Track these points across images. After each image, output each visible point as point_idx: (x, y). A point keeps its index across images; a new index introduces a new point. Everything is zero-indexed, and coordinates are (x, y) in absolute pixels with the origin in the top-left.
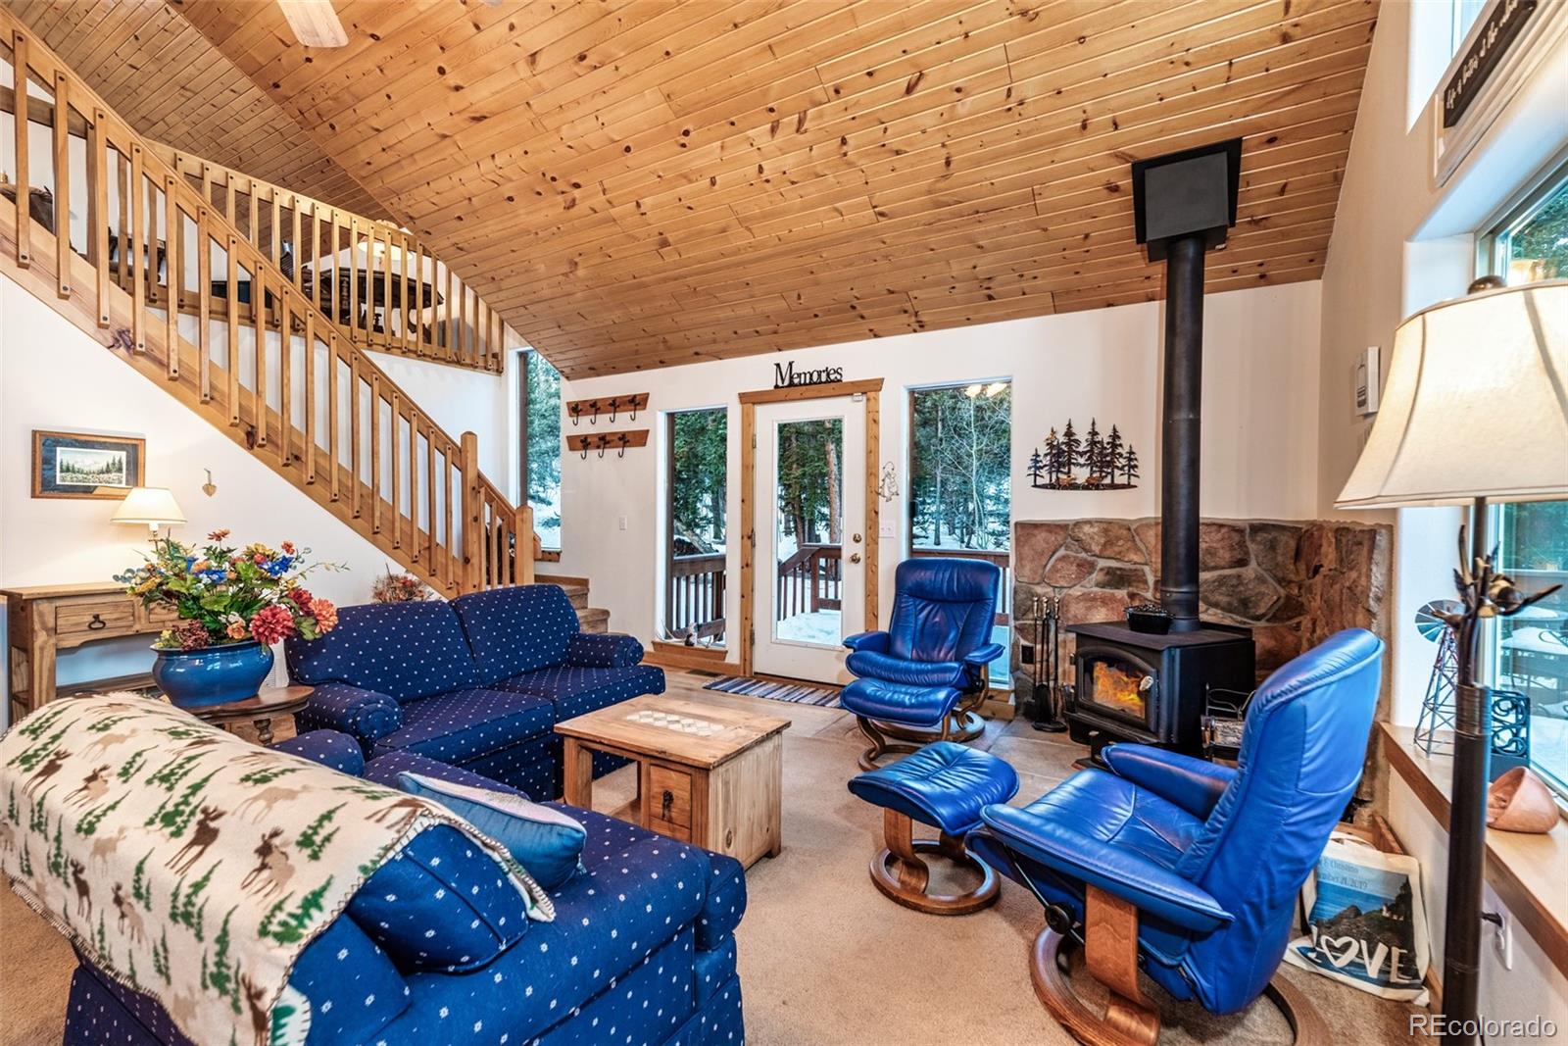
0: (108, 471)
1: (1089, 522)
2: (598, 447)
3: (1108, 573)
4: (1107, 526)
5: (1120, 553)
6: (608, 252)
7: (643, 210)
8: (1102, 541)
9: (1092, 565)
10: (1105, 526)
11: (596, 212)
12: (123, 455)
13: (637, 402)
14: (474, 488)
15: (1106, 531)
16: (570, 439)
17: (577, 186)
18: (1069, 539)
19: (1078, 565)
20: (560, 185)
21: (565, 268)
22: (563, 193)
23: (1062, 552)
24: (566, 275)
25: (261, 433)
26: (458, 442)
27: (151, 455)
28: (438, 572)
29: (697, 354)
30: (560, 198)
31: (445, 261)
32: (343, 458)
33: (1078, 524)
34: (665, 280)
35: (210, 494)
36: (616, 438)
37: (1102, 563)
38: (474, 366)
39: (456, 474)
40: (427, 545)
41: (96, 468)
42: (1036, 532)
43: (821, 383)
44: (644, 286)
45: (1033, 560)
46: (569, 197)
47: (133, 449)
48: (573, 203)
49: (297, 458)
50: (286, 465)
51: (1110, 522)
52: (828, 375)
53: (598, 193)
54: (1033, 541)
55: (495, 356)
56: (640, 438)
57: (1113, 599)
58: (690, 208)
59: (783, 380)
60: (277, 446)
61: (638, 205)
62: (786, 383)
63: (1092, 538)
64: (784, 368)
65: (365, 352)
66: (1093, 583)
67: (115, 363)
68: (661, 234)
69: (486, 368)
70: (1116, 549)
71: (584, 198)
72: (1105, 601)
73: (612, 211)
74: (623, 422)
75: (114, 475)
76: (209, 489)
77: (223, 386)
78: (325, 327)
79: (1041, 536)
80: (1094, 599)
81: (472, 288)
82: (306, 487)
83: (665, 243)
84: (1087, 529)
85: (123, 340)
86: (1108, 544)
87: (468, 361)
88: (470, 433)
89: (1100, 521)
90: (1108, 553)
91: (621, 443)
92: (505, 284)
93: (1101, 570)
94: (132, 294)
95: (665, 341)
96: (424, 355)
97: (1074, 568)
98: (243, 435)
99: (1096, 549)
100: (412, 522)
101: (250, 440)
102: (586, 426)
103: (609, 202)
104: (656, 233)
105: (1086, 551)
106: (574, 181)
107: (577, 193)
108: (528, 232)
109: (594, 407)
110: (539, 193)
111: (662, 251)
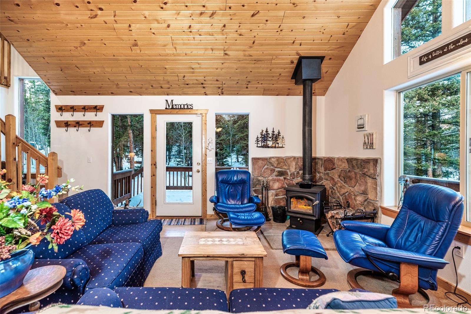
1: (273, 158)
2: (75, 127)
3: (278, 172)
4: (279, 159)
5: (281, 166)
6: (105, 42)
7: (130, 29)
8: (277, 163)
9: (274, 170)
10: (277, 159)
11: (106, 23)
13: (97, 109)
14: (14, 144)
15: (278, 160)
16: (57, 122)
17: (101, 9)
18: (268, 163)
19: (271, 170)
20: (91, 6)
21: (78, 45)
22: (91, 10)
23: (266, 167)
24: (77, 48)
29: (131, 92)
30: (89, 12)
33: (270, 158)
34: (129, 60)
36: (86, 123)
37: (277, 169)
42: (259, 161)
43: (185, 109)
45: (258, 169)
46: (94, 13)
48: (96, 16)
51: (279, 158)
52: (188, 106)
54: (258, 163)
55: (5, 78)
56: (100, 124)
57: (280, 180)
58: (154, 34)
59: (169, 106)
61: (130, 26)
62: (171, 107)
63: (274, 162)
64: (169, 102)
66: (274, 175)
68: (135, 41)
70: (280, 165)
71: (102, 16)
72: (278, 180)
73: (115, 25)
74: (90, 116)
79: (260, 162)
80: (275, 180)
83: (136, 45)
84: (273, 159)
86: (279, 164)
89: (276, 157)
90: (278, 166)
91: (89, 125)
93: (277, 171)
95: (117, 85)
97: (270, 171)
99: (275, 165)
102: (67, 116)
103: (116, 21)
104: (133, 40)
105: (273, 166)
106: (100, 7)
107: (99, 12)
108: (63, 23)
109: (73, 109)
110: (77, 7)
111: (133, 48)
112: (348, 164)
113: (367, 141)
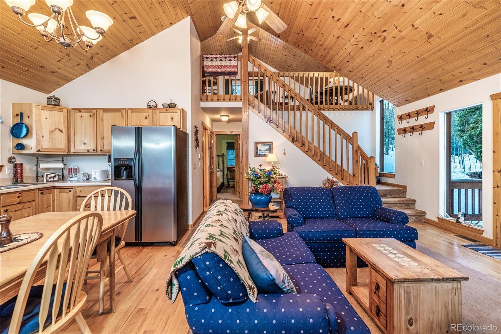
0: (266, 150)
2: (410, 132)
6: (404, 51)
7: (415, 27)
11: (395, 38)
12: (268, 146)
13: (428, 111)
14: (356, 151)
16: (398, 130)
17: (384, 31)
20: (378, 34)
21: (387, 64)
22: (380, 36)
24: (388, 67)
25: (295, 139)
26: (351, 136)
27: (274, 146)
28: (344, 179)
29: (461, 81)
30: (379, 39)
31: (347, 77)
32: (316, 144)
34: (434, 53)
35: (285, 155)
36: (418, 127)
38: (363, 109)
39: (350, 146)
40: (340, 170)
41: (264, 150)
44: (424, 59)
46: (382, 37)
47: (270, 144)
48: (385, 38)
49: (304, 144)
50: (301, 147)
53: (394, 29)
55: (371, 104)
56: (431, 126)
58: (441, 14)
60: (299, 142)
61: (413, 26)
65: (322, 112)
67: (267, 125)
68: (427, 33)
69: (367, 109)
71: (389, 34)
73: (402, 34)
74: (422, 120)
75: (267, 151)
76: (285, 154)
77: (287, 127)
78: (311, 107)
81: (356, 83)
82: (306, 152)
83: (430, 36)
85: (269, 120)
87: (360, 108)
88: (355, 132)
91: (421, 129)
92: (367, 78)
94: (270, 109)
95: (441, 80)
96: (345, 109)
98: (292, 140)
100: (335, 162)
101: (293, 141)
102: (405, 124)
103: (400, 31)
104: (425, 34)
106: (383, 30)
107: (385, 34)
108: (370, 57)
109: (409, 116)
110: (371, 41)
111: (429, 41)
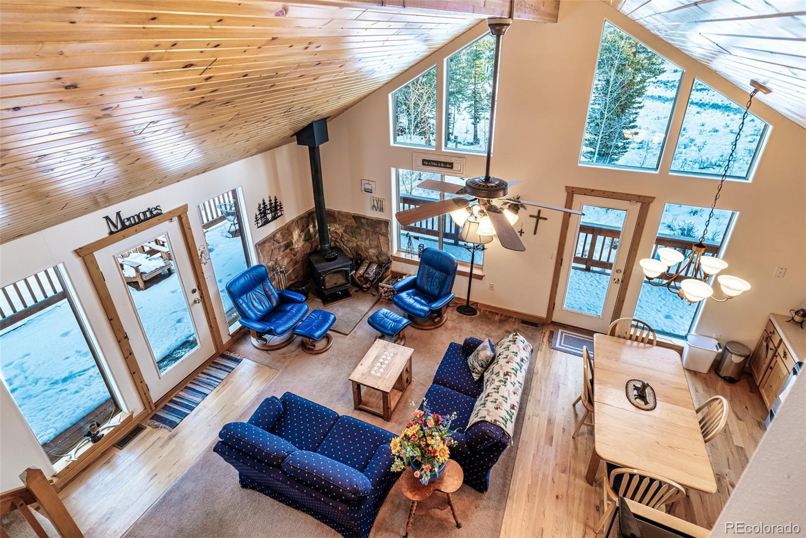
33: (274, 234)
43: (148, 219)
52: (151, 212)
59: (116, 227)
62: (119, 227)
64: (113, 218)
112: (356, 221)
113: (376, 204)
